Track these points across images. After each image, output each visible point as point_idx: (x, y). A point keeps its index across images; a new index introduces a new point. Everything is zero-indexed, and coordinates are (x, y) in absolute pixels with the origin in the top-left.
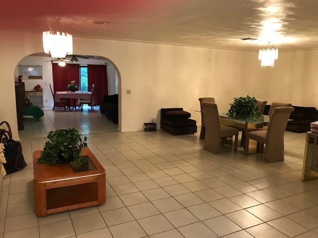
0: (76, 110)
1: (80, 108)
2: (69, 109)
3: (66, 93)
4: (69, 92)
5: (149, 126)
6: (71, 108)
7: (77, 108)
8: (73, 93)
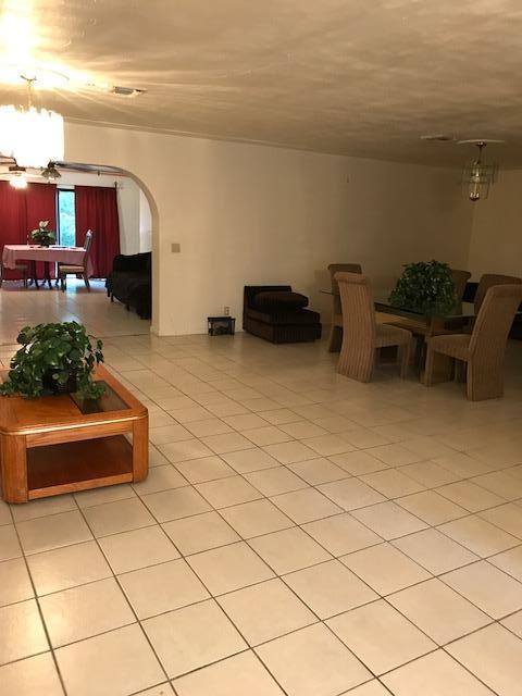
0: (51, 288)
1: (59, 284)
2: (34, 284)
3: (26, 247)
4: (36, 247)
5: (220, 324)
6: (40, 282)
7: (53, 282)
8: (45, 248)
